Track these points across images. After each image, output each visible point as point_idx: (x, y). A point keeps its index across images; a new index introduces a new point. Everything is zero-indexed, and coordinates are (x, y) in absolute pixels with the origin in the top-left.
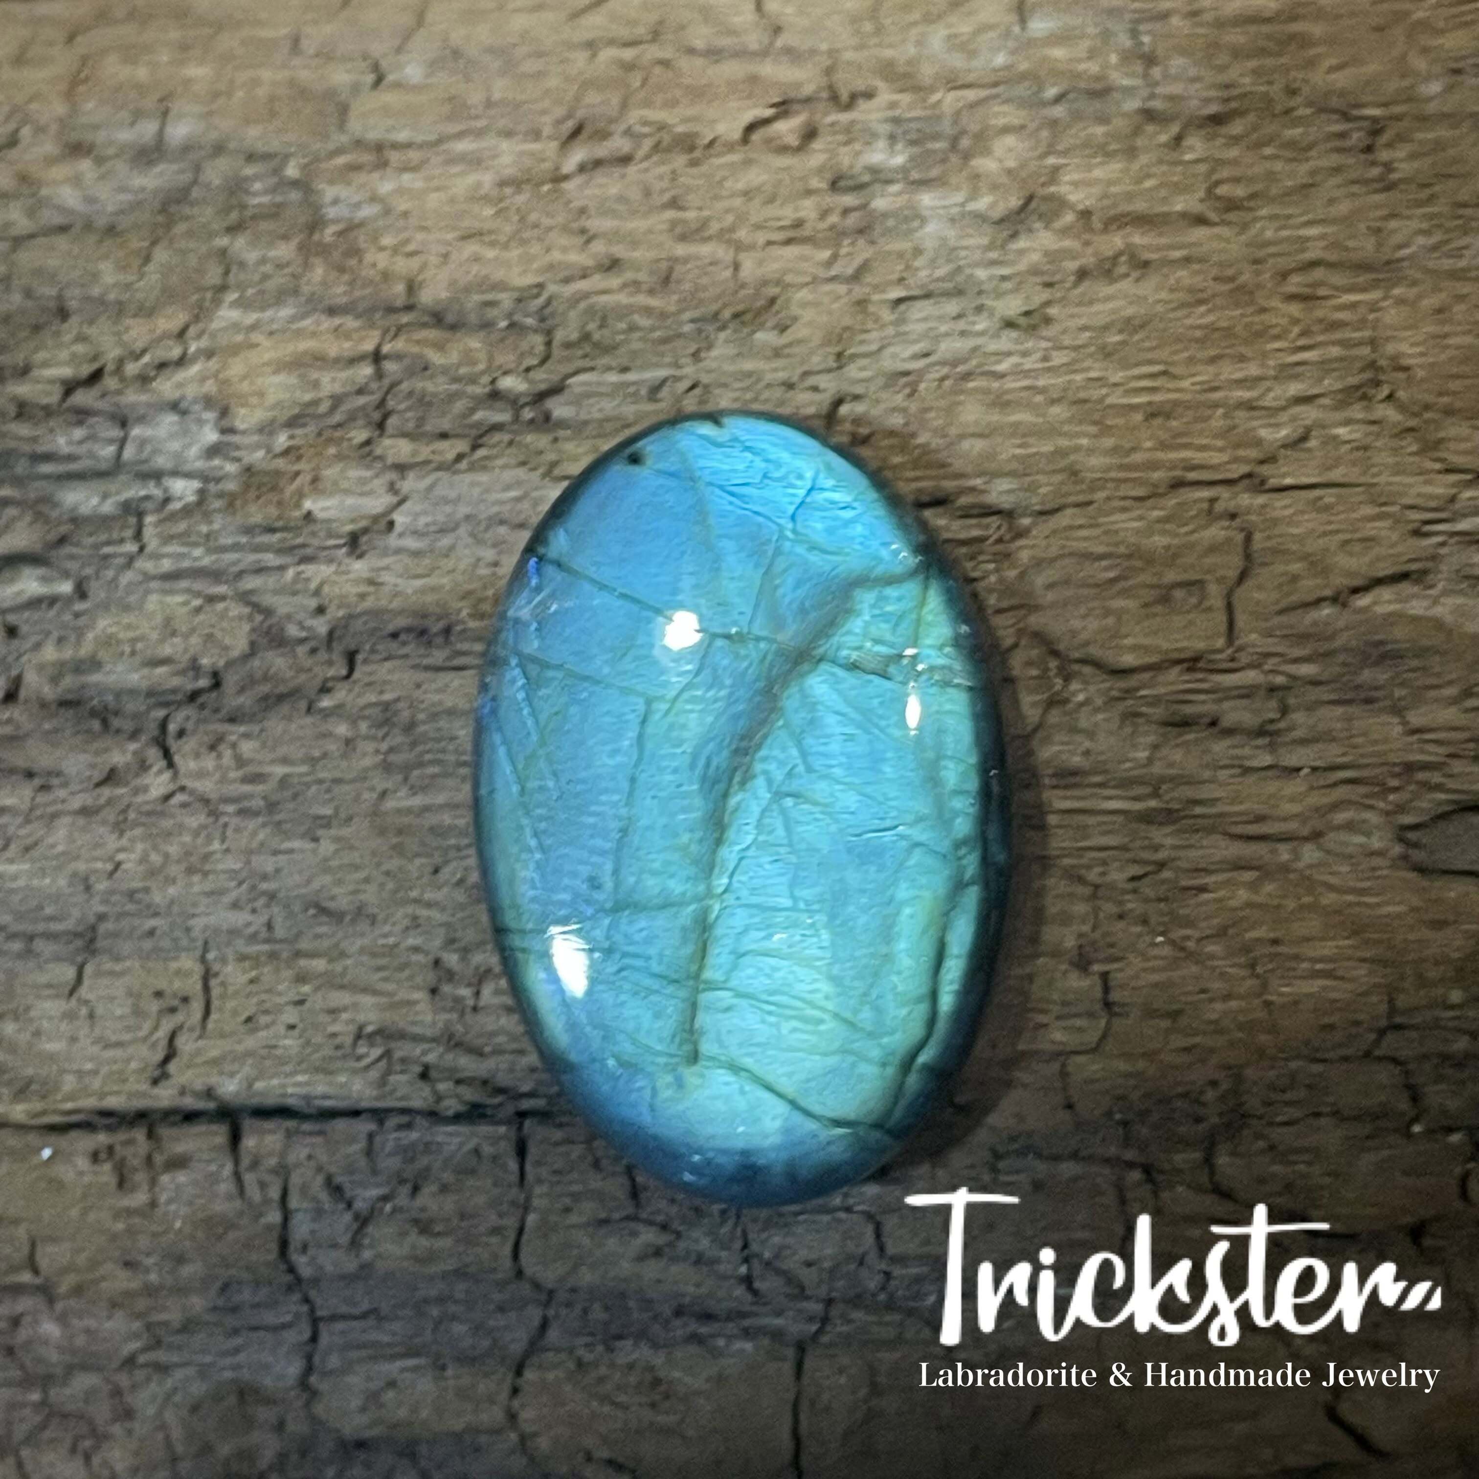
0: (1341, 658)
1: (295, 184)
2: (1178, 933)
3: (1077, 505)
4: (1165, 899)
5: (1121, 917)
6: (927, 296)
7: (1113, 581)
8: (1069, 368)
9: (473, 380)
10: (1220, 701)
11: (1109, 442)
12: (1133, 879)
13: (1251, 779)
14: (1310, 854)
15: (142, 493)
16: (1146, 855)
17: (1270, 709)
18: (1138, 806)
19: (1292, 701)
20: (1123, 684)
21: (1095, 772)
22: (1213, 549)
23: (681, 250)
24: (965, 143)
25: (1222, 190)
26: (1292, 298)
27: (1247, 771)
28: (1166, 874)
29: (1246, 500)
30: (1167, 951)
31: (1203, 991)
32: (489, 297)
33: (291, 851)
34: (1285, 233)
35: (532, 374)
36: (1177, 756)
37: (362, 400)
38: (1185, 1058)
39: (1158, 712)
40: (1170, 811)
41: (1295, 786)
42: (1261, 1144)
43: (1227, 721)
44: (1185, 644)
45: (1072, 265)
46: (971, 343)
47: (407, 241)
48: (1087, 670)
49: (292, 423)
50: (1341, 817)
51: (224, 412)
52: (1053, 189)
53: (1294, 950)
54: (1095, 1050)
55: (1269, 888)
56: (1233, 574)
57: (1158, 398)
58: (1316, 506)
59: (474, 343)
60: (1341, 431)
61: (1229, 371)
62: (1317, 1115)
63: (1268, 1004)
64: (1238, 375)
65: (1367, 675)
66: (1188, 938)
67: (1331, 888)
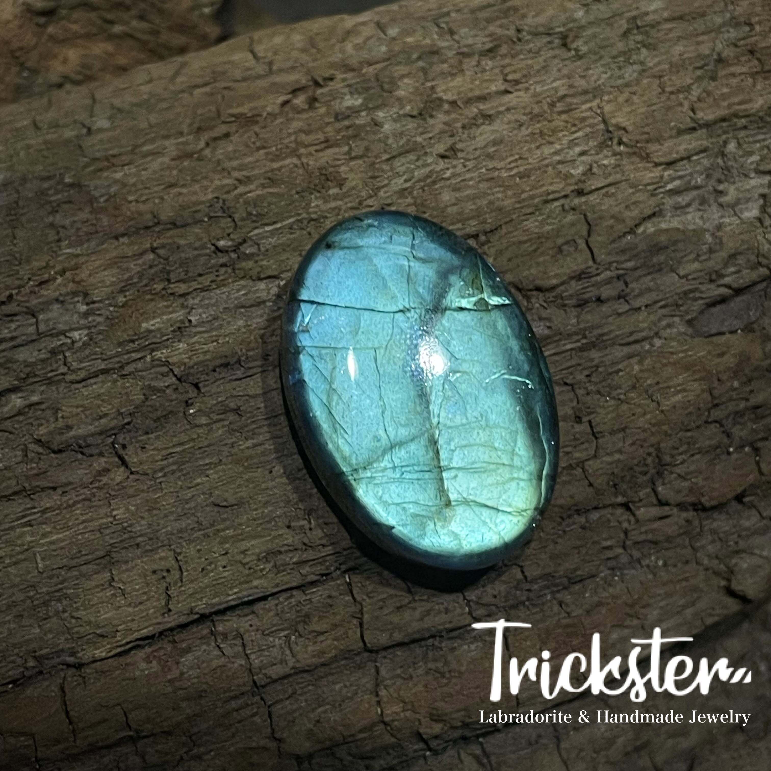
0: (643, 255)
1: (72, 185)
2: (614, 393)
3: (506, 223)
4: (604, 380)
5: (588, 394)
6: (400, 154)
7: (535, 251)
8: (476, 168)
9: (204, 247)
10: (599, 288)
11: (510, 193)
12: (588, 376)
13: (623, 318)
14: (658, 342)
15: (59, 343)
16: (589, 364)
17: (620, 285)
18: (579, 344)
19: (628, 279)
20: (554, 294)
21: (555, 335)
22: (573, 224)
23: (276, 165)
24: (386, 86)
25: (510, 77)
26: (560, 113)
27: (619, 315)
28: (600, 369)
29: (577, 201)
30: (613, 402)
31: (634, 415)
32: (194, 209)
33: (198, 484)
34: (545, 88)
35: (232, 236)
36: (589, 317)
37: (153, 271)
38: (634, 448)
39: (573, 302)
40: (593, 342)
41: (643, 315)
42: (674, 475)
43: (604, 296)
44: (575, 268)
45: (459, 125)
46: (428, 169)
47: (142, 195)
48: (534, 293)
49: (122, 291)
50: (664, 323)
51: (86, 295)
52: (435, 96)
53: (666, 385)
54: (595, 456)
55: (648, 361)
56: (585, 233)
57: (522, 169)
58: (607, 195)
59: (197, 230)
60: (605, 162)
61: (547, 150)
62: (692, 455)
63: (662, 411)
64: (552, 150)
65: (655, 260)
66: (620, 394)
67: (672, 353)
